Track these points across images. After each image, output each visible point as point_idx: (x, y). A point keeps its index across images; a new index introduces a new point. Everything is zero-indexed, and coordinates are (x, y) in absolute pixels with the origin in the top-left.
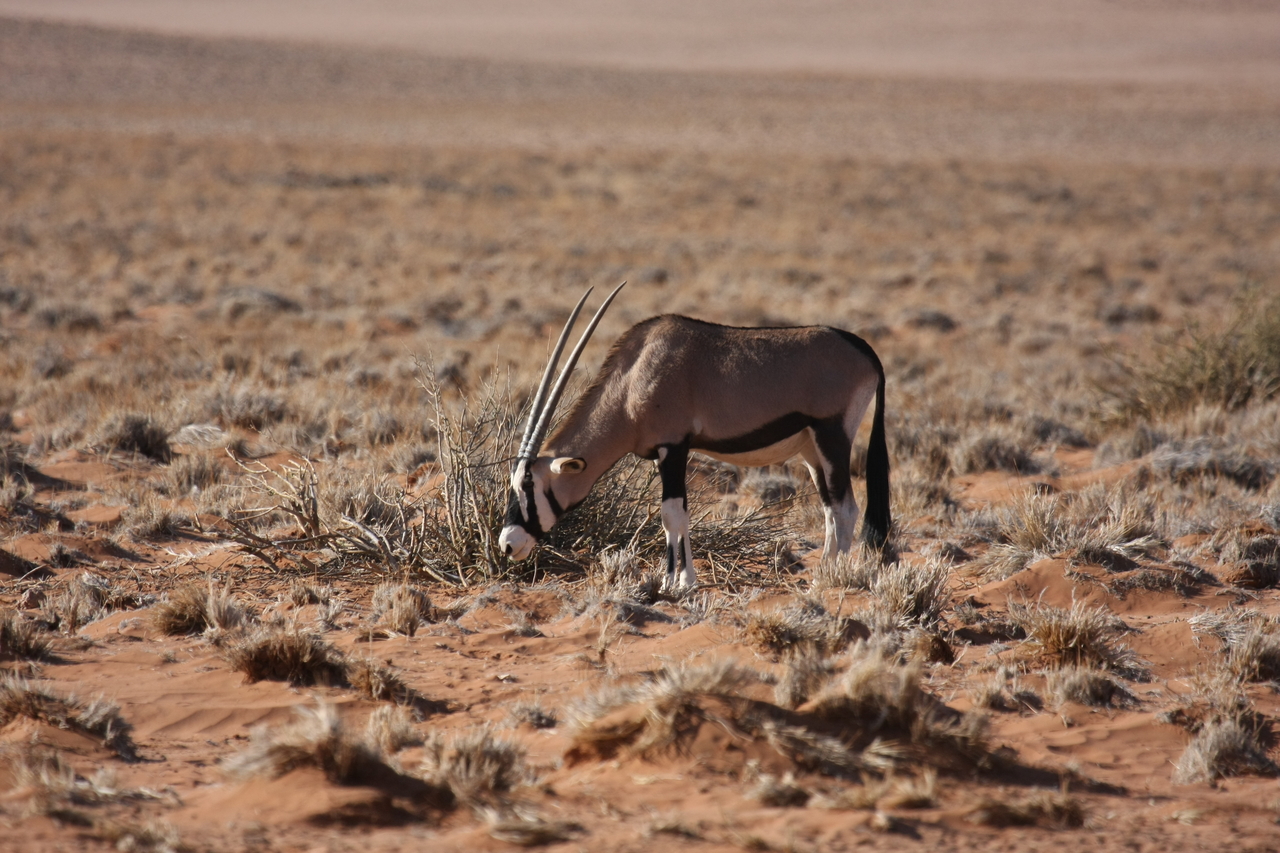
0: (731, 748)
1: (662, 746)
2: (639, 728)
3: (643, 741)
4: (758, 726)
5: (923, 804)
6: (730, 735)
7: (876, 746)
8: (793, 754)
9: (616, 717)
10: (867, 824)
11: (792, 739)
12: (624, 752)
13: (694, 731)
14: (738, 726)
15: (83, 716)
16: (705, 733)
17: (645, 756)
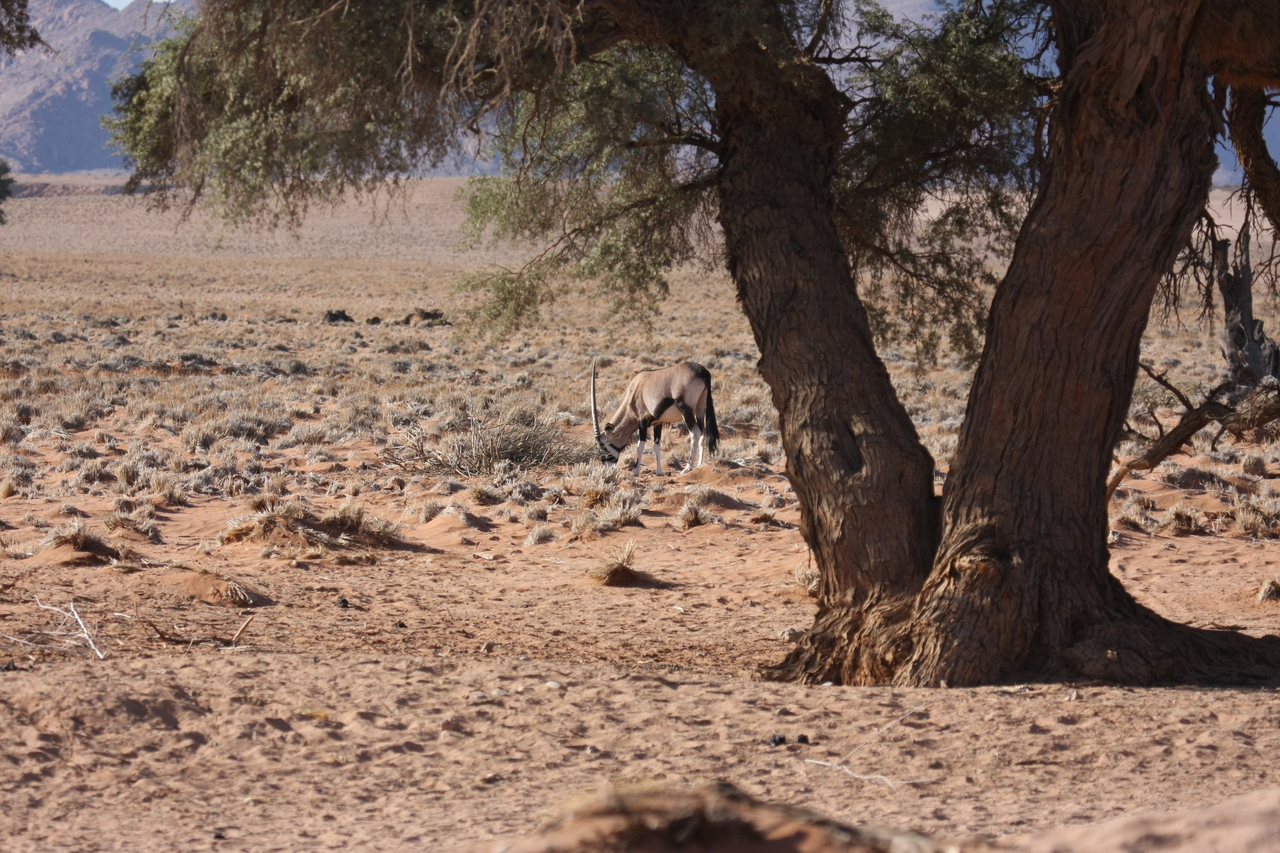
0: (284, 537)
1: (259, 536)
2: (252, 529)
3: (253, 534)
4: (296, 528)
5: (318, 557)
6: (285, 531)
7: (343, 536)
8: (308, 539)
9: (244, 526)
10: (289, 565)
11: (309, 533)
12: (245, 538)
13: (271, 530)
14: (288, 528)
15: (140, 527)
16: (275, 531)
17: (252, 540)
